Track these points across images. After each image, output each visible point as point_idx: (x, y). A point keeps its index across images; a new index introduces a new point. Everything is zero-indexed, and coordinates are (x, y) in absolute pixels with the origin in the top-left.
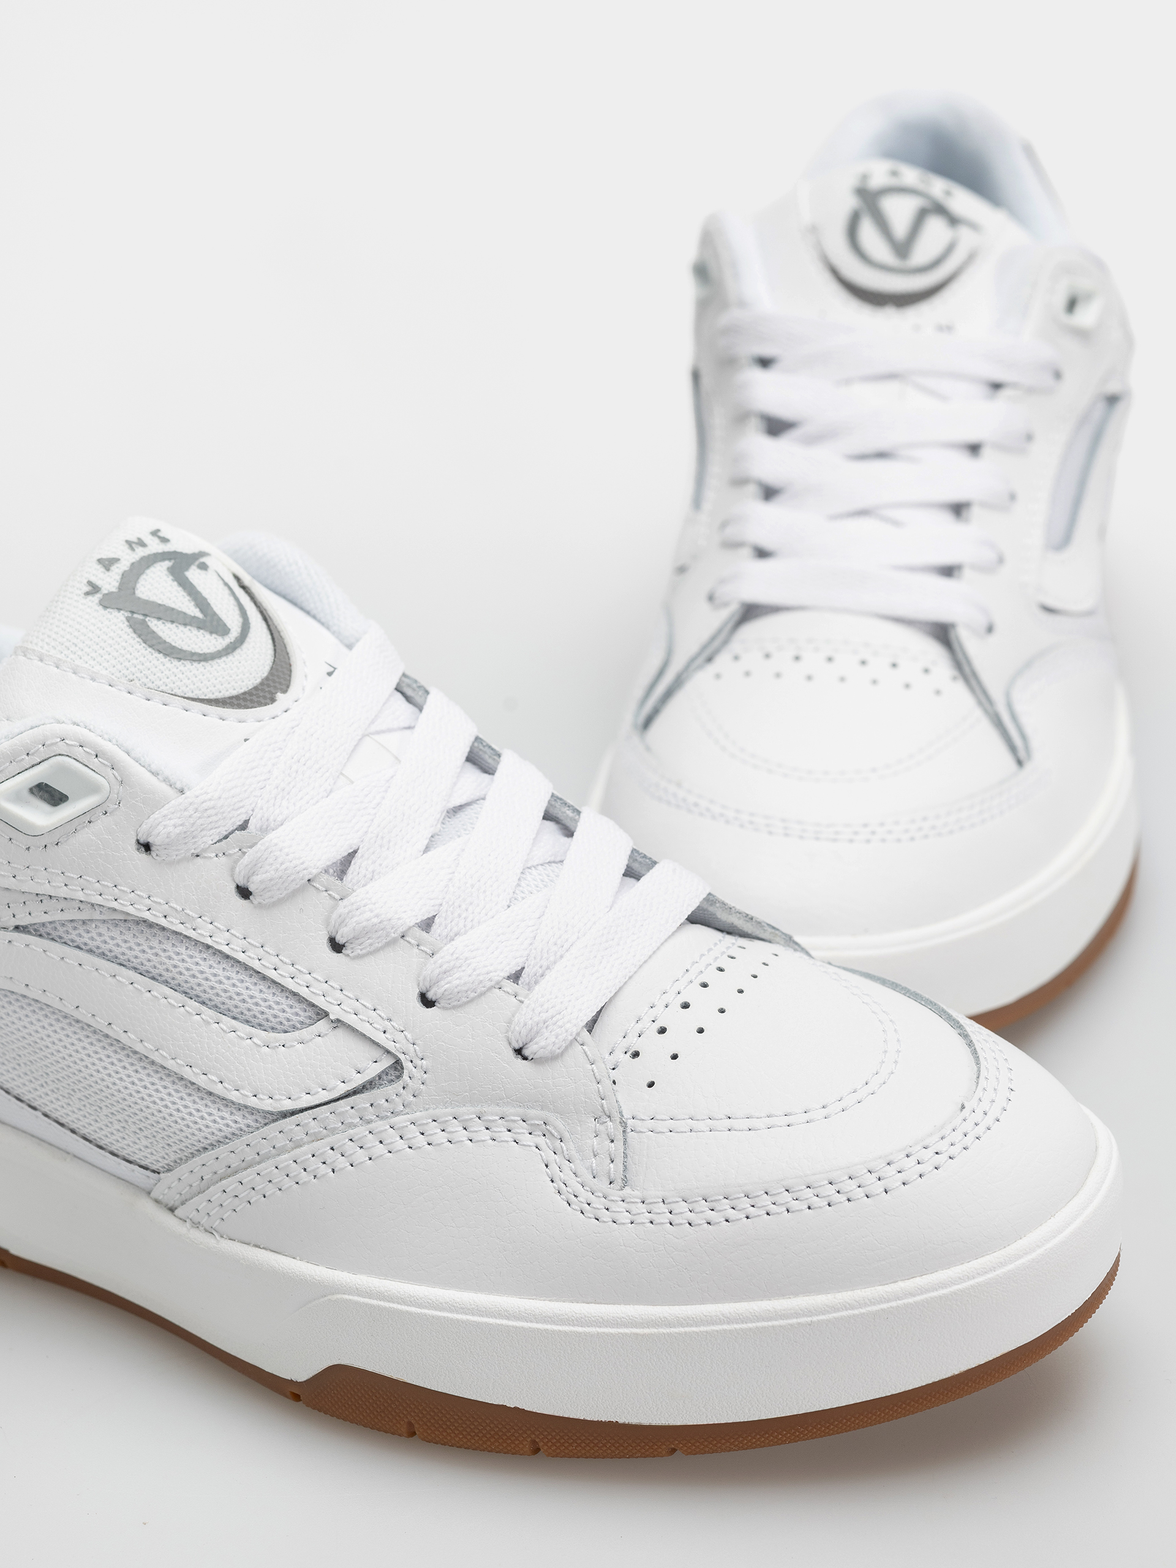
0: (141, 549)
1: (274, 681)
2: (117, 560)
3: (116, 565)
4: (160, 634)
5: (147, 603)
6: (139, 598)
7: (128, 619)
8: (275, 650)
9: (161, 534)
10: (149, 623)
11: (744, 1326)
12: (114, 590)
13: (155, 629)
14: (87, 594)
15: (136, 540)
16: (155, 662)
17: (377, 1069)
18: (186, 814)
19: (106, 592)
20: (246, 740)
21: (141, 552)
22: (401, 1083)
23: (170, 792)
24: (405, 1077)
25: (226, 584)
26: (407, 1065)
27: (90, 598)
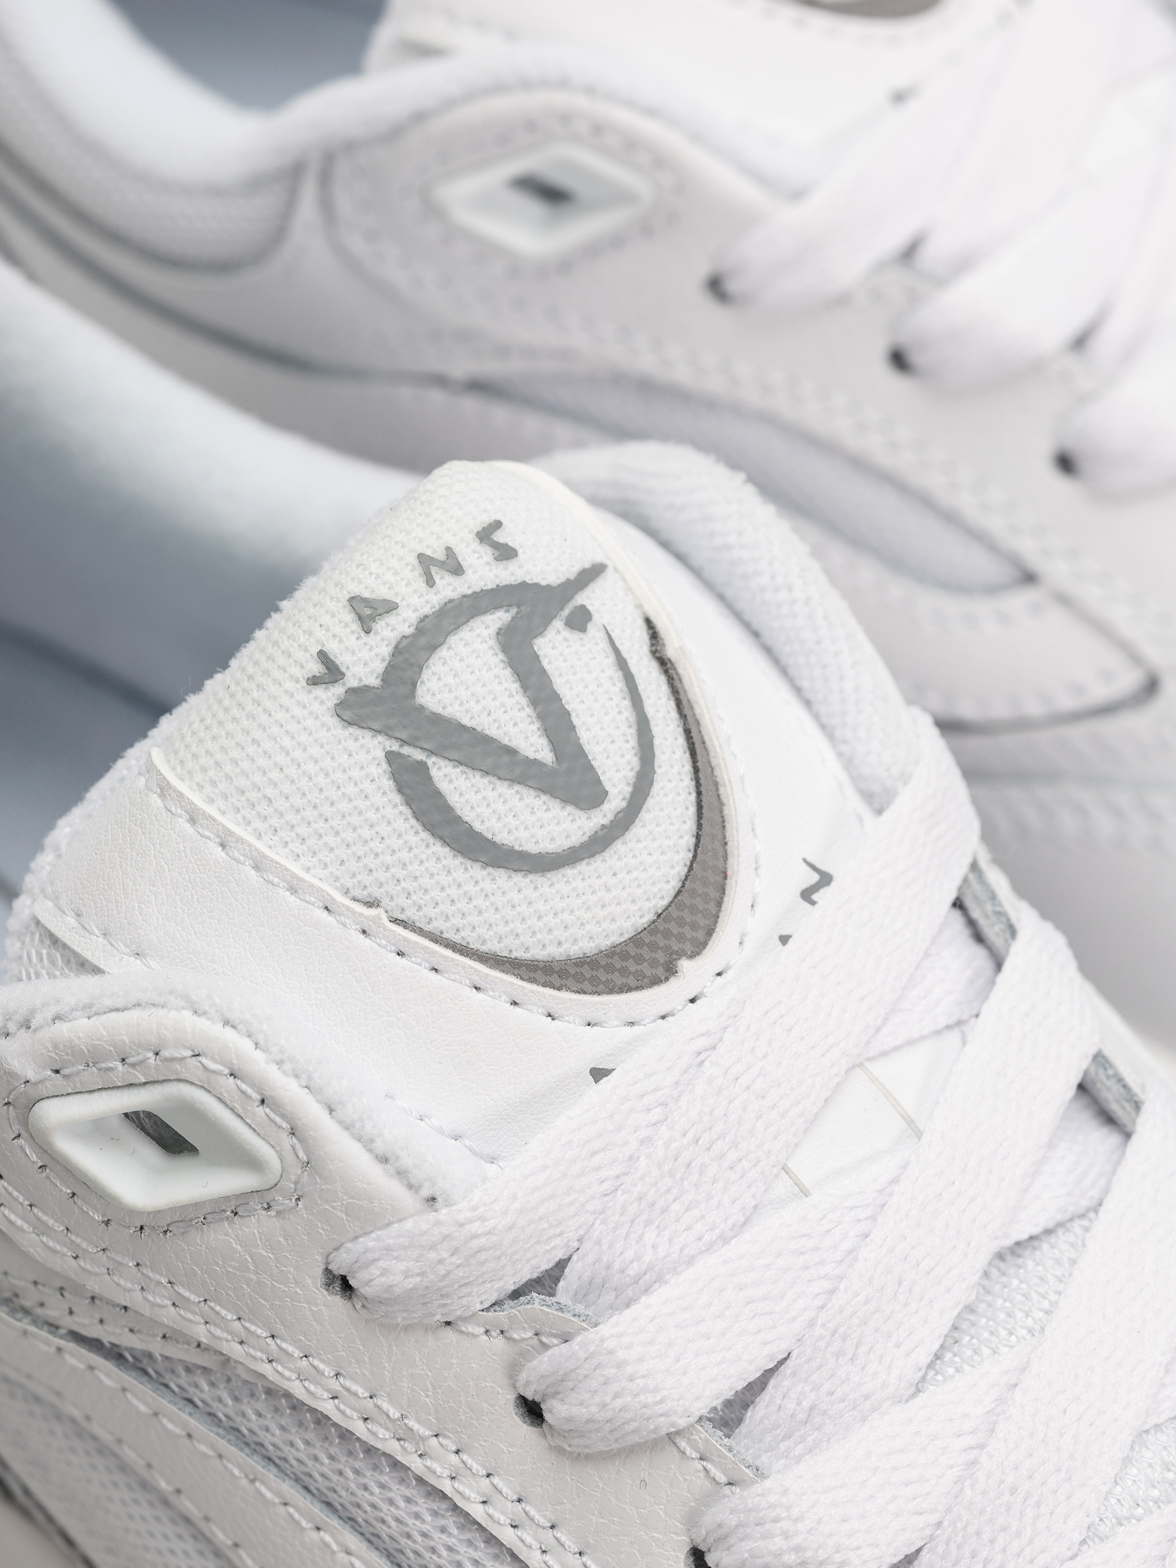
0: (449, 578)
1: (681, 922)
2: (390, 607)
3: (391, 619)
4: (454, 800)
5: (437, 719)
6: (421, 708)
7: (391, 757)
8: (698, 837)
9: (499, 537)
10: (434, 772)
12: (374, 681)
13: (443, 786)
14: (314, 681)
15: (440, 555)
16: (430, 864)
18: (432, 1255)
19: (354, 684)
20: (598, 1074)
21: (449, 588)
23: (408, 1201)
25: (622, 664)
27: (319, 691)
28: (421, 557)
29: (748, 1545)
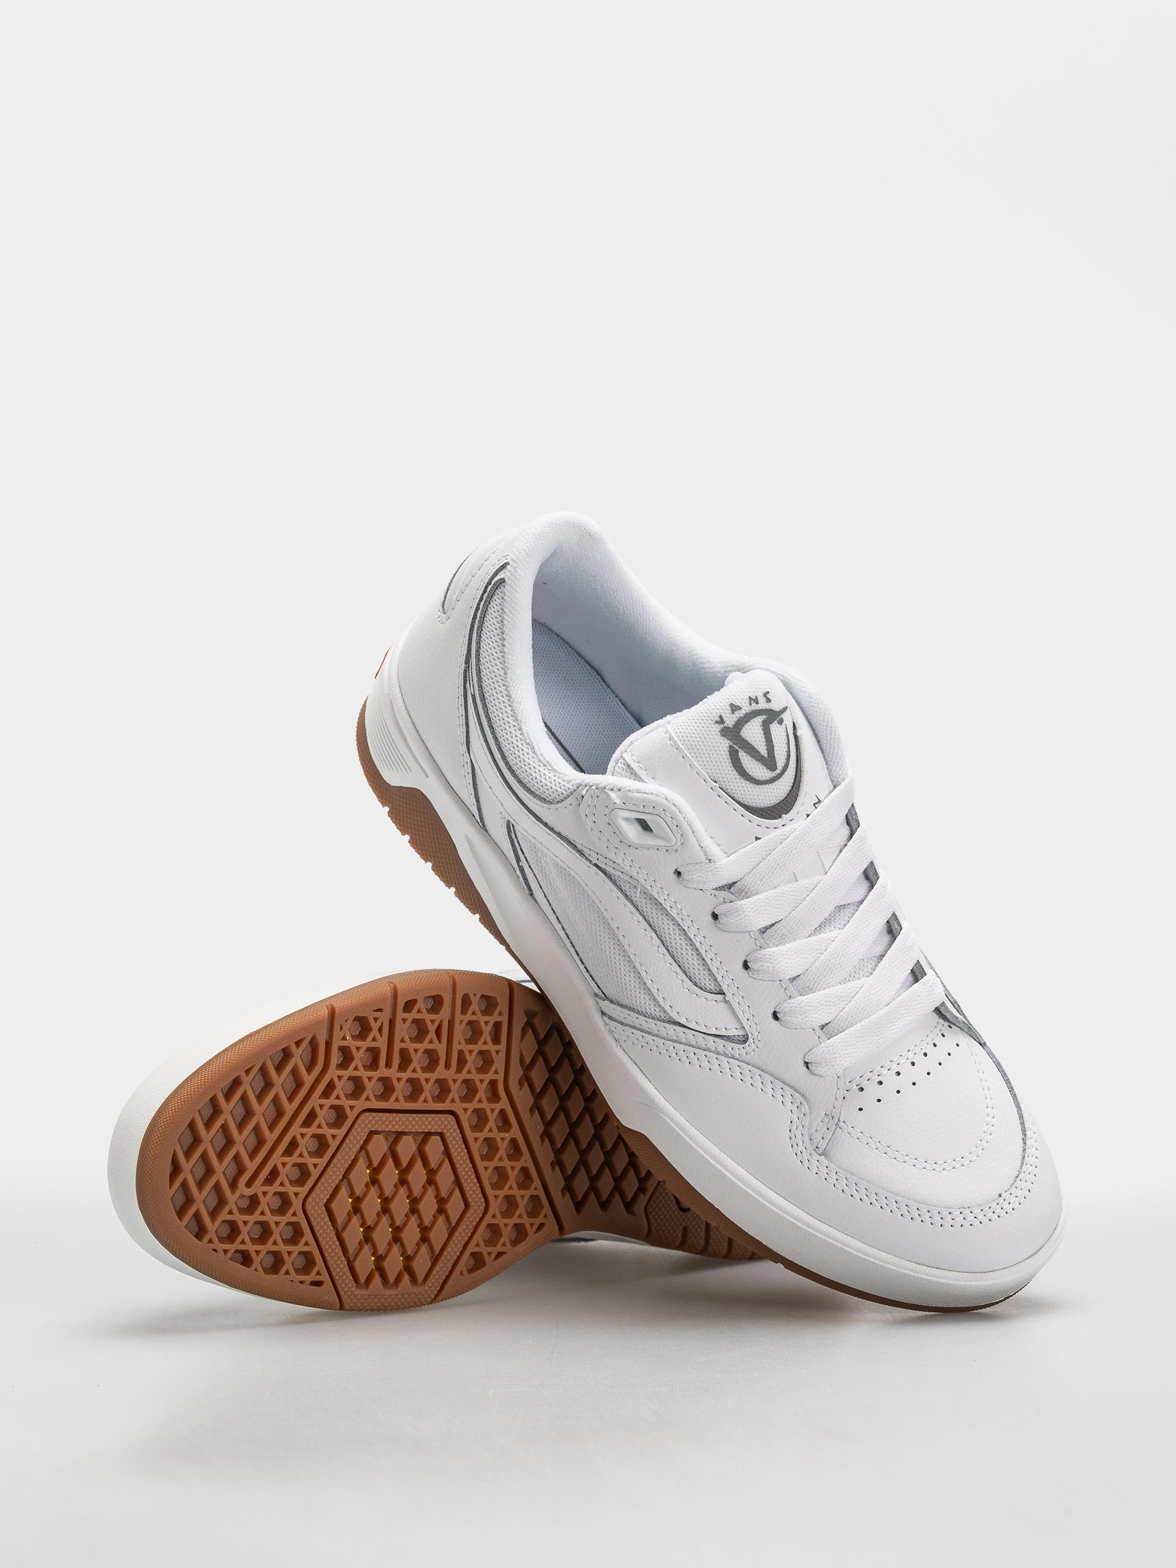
0: (755, 704)
1: (785, 805)
2: (739, 708)
3: (739, 711)
4: (742, 761)
5: (744, 740)
6: (741, 736)
7: (730, 746)
8: (794, 784)
9: (768, 696)
10: (739, 753)
11: (843, 1247)
12: (730, 726)
13: (740, 757)
14: (717, 722)
15: (754, 698)
16: (732, 776)
17: (737, 1033)
19: (726, 726)
20: (757, 839)
21: (754, 707)
22: (743, 1046)
24: (747, 1044)
25: (788, 735)
26: (750, 1040)
27: (717, 725)
28: (750, 697)
29: (762, 963)
